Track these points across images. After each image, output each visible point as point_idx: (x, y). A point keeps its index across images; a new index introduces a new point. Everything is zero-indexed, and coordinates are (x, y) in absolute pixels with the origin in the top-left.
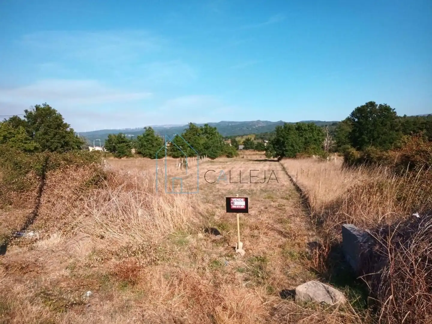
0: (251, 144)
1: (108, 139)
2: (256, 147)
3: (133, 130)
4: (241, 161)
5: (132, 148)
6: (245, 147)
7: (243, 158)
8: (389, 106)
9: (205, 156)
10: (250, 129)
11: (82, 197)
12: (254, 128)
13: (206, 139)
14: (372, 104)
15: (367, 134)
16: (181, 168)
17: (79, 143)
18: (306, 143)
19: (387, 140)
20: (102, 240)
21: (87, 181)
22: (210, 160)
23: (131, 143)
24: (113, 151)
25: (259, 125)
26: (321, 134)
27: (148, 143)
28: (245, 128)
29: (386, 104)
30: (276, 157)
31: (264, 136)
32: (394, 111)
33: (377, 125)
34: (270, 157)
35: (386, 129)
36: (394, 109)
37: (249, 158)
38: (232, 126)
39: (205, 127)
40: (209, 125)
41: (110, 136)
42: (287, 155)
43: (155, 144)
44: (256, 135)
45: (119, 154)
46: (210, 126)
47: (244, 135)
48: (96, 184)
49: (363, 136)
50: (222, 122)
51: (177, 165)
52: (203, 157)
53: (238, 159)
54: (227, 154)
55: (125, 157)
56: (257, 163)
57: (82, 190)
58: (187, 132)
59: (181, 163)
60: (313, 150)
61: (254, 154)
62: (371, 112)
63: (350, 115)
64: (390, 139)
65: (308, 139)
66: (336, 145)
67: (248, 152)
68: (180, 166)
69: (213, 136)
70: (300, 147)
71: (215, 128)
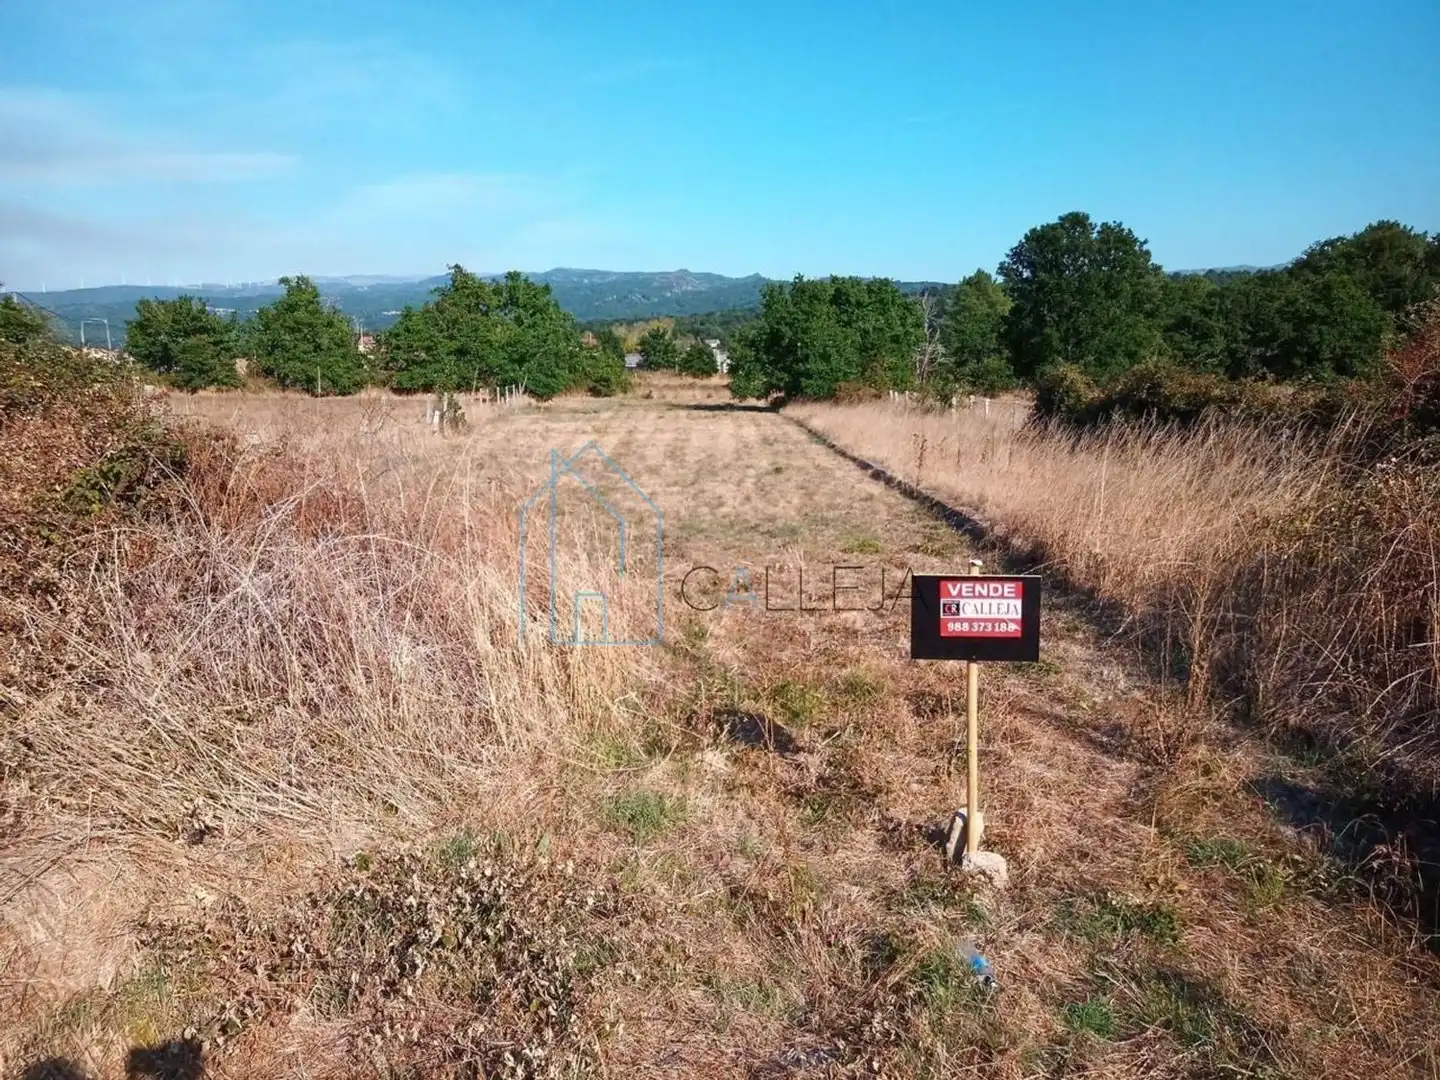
0: (666, 353)
1: (135, 316)
2: (686, 361)
3: (232, 291)
4: (647, 409)
5: (235, 357)
6: (645, 361)
7: (648, 397)
8: (1130, 231)
9: (517, 387)
10: (656, 300)
11: (47, 571)
12: (668, 298)
13: (513, 326)
14: (1077, 221)
15: (1057, 324)
16: (442, 429)
17: (18, 325)
18: (867, 350)
19: (1119, 345)
20: (197, 851)
21: (75, 479)
22: (533, 401)
23: (233, 335)
24: (162, 364)
25: (684, 288)
26: (910, 320)
27: (298, 336)
28: (637, 297)
29: (1120, 225)
30: (765, 395)
31: (702, 324)
32: (1145, 247)
33: (1092, 293)
34: (744, 397)
35: (1119, 307)
36: (1146, 242)
37: (670, 397)
38: (592, 288)
39: (510, 283)
40: (523, 277)
41: (144, 304)
42: (809, 391)
43: (325, 341)
44: (679, 322)
45: (186, 376)
46: (526, 280)
47: (637, 321)
48: (126, 497)
49: (1047, 330)
50: (558, 270)
51: (428, 420)
52: (511, 392)
53: (633, 402)
54: (592, 384)
55: (213, 388)
56: (706, 417)
57: (46, 532)
58: (443, 300)
59: (441, 410)
60: (889, 374)
61: (682, 387)
62: (1072, 250)
63: (1008, 256)
64: (1127, 343)
65: (873, 336)
66: (953, 360)
67: (658, 379)
68: (436, 419)
69: (538, 315)
70: (848, 363)
71: (547, 289)
